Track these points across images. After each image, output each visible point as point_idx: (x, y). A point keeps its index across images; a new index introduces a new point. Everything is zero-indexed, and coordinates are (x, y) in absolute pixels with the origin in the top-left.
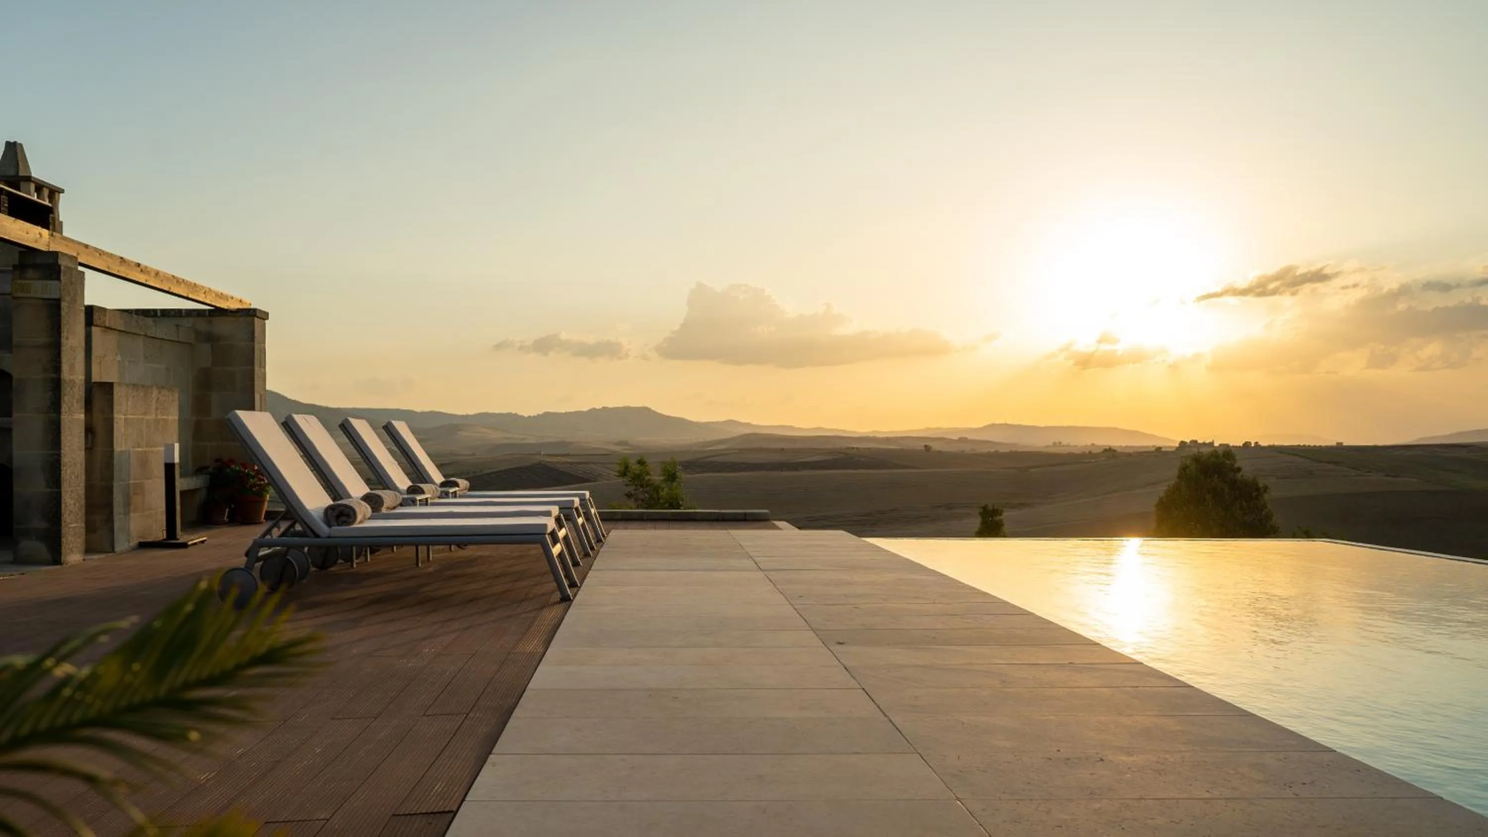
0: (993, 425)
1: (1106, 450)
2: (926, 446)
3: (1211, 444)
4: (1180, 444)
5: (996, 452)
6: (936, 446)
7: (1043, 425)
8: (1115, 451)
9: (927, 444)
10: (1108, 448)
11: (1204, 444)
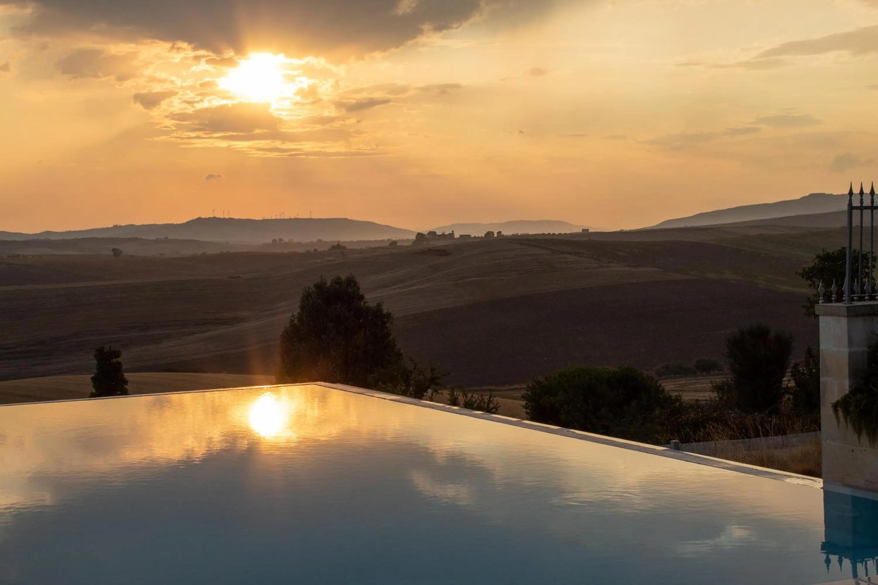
0: (199, 220)
1: (333, 247)
2: (114, 250)
3: (452, 235)
4: (416, 237)
5: (204, 253)
6: (128, 250)
7: (259, 218)
8: (344, 248)
9: (117, 247)
10: (336, 244)
11: (443, 236)
